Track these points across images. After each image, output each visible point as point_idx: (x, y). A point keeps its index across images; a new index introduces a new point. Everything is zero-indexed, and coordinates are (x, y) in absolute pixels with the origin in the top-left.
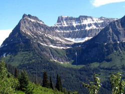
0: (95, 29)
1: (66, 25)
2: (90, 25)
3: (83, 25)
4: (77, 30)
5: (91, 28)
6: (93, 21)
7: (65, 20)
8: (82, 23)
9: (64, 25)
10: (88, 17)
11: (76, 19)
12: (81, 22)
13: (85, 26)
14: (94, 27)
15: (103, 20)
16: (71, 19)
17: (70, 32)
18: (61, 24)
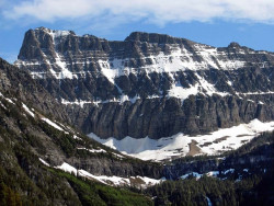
0: (215, 97)
1: (68, 74)
2: (186, 78)
3: (154, 75)
4: (125, 98)
5: (193, 90)
6: (198, 58)
7: (59, 49)
8: (148, 69)
9: (58, 70)
10: (171, 40)
11: (114, 44)
12: (140, 63)
13: (163, 81)
14: (210, 89)
15: (242, 58)
16: (91, 45)
17: (93, 108)
18: (44, 67)
